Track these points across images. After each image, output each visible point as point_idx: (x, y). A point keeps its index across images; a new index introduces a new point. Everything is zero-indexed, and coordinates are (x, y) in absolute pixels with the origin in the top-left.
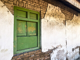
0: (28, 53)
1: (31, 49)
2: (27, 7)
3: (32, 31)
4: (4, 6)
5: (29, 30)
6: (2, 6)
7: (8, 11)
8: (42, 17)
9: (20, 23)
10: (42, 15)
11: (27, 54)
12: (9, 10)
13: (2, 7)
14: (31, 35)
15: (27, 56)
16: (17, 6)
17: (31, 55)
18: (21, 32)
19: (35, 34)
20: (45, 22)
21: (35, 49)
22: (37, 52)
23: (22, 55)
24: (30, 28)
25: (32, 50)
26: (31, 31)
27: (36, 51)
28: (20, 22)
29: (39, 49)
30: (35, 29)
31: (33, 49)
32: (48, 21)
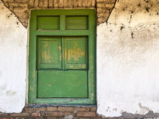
0: (57, 107)
1: (68, 101)
2: (56, 5)
3: (76, 59)
4: (11, 14)
5: (67, 56)
6: (8, 15)
7: (17, 23)
8: (100, 20)
9: (47, 42)
10: (101, 15)
11: (55, 109)
12: (18, 21)
13: (9, 17)
14: (71, 67)
15: (56, 114)
16: (38, 8)
17: (66, 114)
18: (50, 62)
19: (84, 67)
20: (109, 33)
21: (80, 101)
22: (81, 110)
23: (43, 109)
24: (69, 52)
25: (70, 103)
26: (72, 58)
27: (81, 107)
28: (47, 39)
29: (91, 105)
30: (83, 54)
31: (75, 101)
32: (122, 28)
